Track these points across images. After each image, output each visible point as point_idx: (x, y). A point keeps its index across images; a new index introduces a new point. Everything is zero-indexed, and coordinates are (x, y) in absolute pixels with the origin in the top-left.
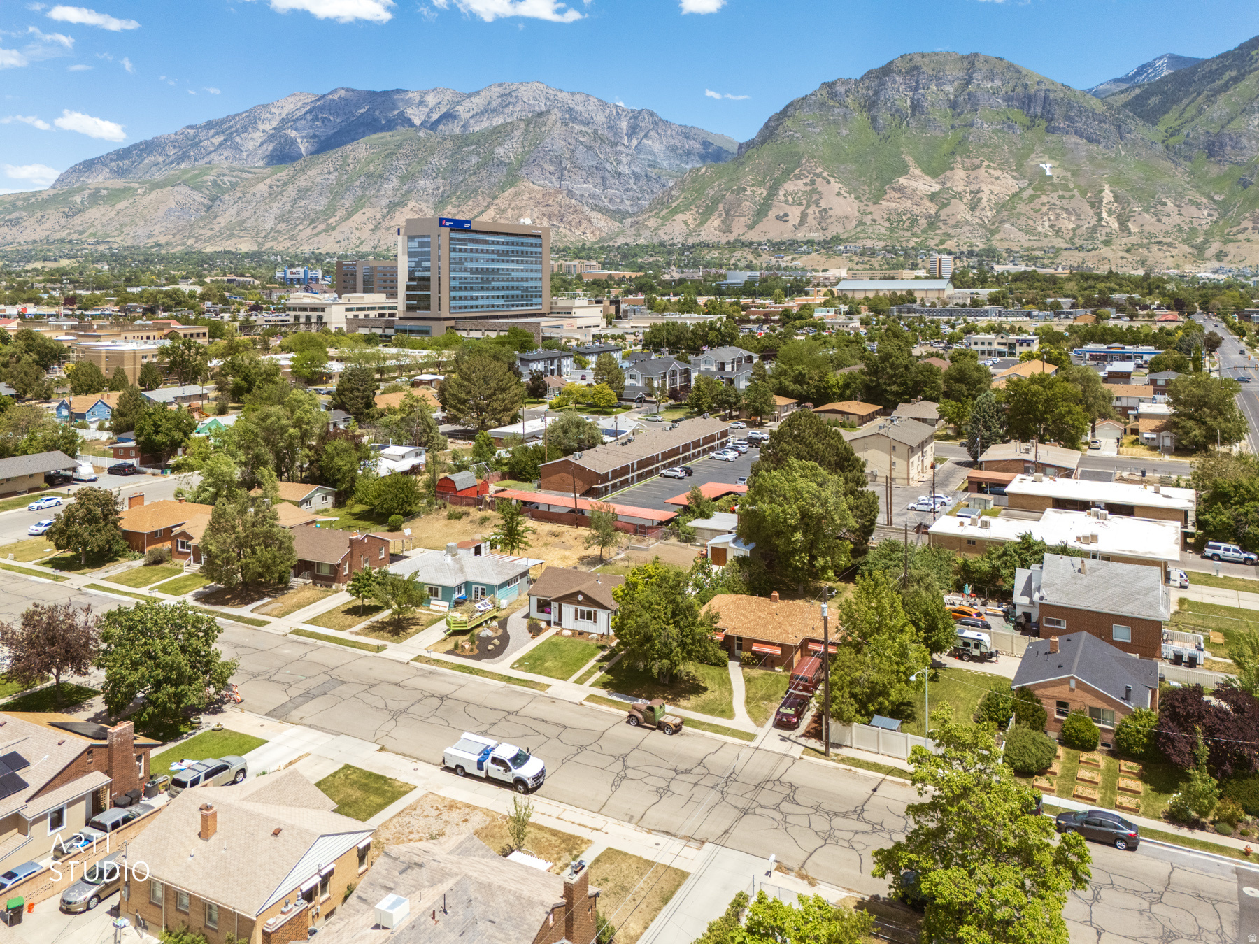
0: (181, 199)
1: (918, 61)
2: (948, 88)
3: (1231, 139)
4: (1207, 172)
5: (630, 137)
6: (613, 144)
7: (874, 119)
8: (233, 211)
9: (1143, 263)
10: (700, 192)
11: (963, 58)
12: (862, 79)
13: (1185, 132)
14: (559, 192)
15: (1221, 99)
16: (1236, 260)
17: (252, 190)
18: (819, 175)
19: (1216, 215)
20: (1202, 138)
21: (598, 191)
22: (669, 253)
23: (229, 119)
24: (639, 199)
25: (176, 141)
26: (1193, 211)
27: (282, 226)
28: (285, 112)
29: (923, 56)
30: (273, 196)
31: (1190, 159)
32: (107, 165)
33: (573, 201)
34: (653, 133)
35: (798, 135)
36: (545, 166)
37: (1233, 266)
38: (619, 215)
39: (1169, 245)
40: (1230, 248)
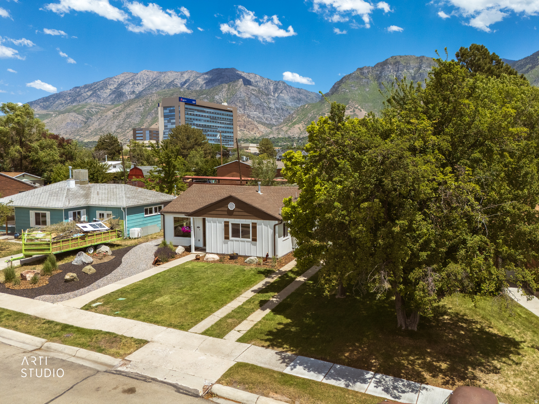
0: (73, 119)
1: (399, 59)
2: (411, 71)
5: (274, 92)
6: (267, 95)
7: (380, 84)
8: (97, 124)
10: (305, 115)
11: (417, 58)
12: (375, 67)
14: (244, 115)
17: (105, 114)
18: (356, 108)
21: (261, 115)
22: (293, 141)
23: (94, 84)
24: (279, 119)
25: (70, 93)
27: (119, 130)
28: (120, 80)
29: (401, 57)
30: (115, 117)
32: (39, 104)
33: (250, 119)
34: (284, 91)
35: (347, 91)
36: (237, 104)
38: (270, 126)
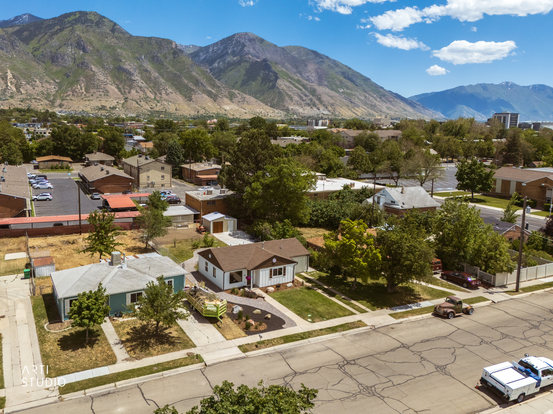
3: (61, 56)
4: (52, 69)
9: (29, 107)
13: (41, 50)
15: (55, 37)
16: (67, 108)
19: (57, 88)
20: (49, 54)
26: (47, 85)
31: (44, 62)
37: (67, 110)
39: (39, 100)
40: (64, 102)
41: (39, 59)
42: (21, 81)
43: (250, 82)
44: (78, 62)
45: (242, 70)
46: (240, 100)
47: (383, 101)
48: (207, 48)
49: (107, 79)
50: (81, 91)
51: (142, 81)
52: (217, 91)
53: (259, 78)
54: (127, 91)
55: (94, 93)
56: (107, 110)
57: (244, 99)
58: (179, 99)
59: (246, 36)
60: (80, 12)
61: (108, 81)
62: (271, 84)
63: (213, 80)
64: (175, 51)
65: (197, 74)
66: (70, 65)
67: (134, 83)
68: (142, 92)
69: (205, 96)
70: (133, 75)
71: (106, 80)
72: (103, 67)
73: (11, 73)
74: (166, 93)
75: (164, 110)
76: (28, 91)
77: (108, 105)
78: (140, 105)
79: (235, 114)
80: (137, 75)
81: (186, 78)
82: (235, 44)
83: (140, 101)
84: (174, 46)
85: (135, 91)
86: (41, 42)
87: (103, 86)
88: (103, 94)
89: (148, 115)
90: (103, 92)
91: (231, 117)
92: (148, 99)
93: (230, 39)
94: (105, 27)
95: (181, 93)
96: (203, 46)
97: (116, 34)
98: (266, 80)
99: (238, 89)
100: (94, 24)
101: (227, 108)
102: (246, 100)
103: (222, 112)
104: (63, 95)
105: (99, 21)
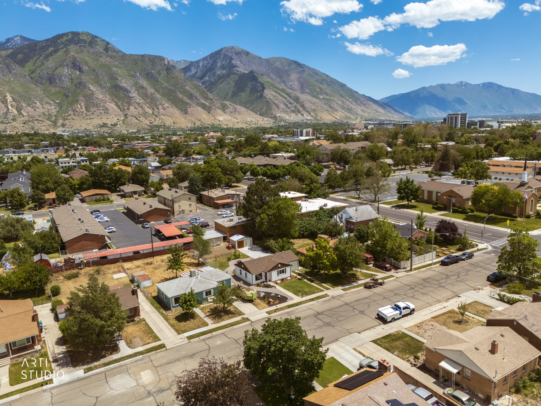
3: (58, 77)
4: (51, 90)
9: (33, 129)
13: (38, 72)
15: (51, 59)
16: (70, 127)
19: (57, 108)
20: (46, 75)
26: (48, 106)
31: (42, 84)
37: (69, 129)
39: (42, 121)
40: (66, 122)
41: (37, 81)
42: (21, 103)
43: (240, 93)
44: (75, 82)
45: (231, 82)
46: (232, 111)
47: (358, 104)
48: (198, 62)
49: (106, 97)
50: (81, 110)
51: (139, 97)
52: (211, 103)
53: (248, 89)
54: (126, 108)
55: (94, 111)
56: (108, 127)
57: (235, 110)
58: (175, 112)
59: (233, 50)
60: (72, 33)
61: (107, 99)
62: (259, 94)
63: (206, 93)
64: (168, 68)
65: (190, 88)
66: (68, 85)
67: (132, 100)
68: (140, 108)
69: (200, 109)
70: (130, 92)
71: (104, 98)
72: (101, 86)
73: (11, 96)
74: (163, 108)
75: (162, 124)
76: (29, 113)
77: (109, 122)
78: (139, 120)
79: (229, 124)
80: (134, 92)
81: (181, 93)
82: (223, 58)
83: (140, 117)
84: (166, 63)
85: (133, 107)
86: (36, 64)
87: (102, 104)
88: (103, 112)
89: (148, 129)
90: (103, 110)
91: (225, 127)
92: (147, 114)
93: (218, 53)
94: (98, 47)
95: (177, 106)
96: (194, 60)
97: (110, 53)
98: (254, 90)
99: (229, 100)
100: (87, 44)
101: (221, 118)
102: (237, 110)
103: (216, 123)
104: (64, 115)
105: (92, 41)
